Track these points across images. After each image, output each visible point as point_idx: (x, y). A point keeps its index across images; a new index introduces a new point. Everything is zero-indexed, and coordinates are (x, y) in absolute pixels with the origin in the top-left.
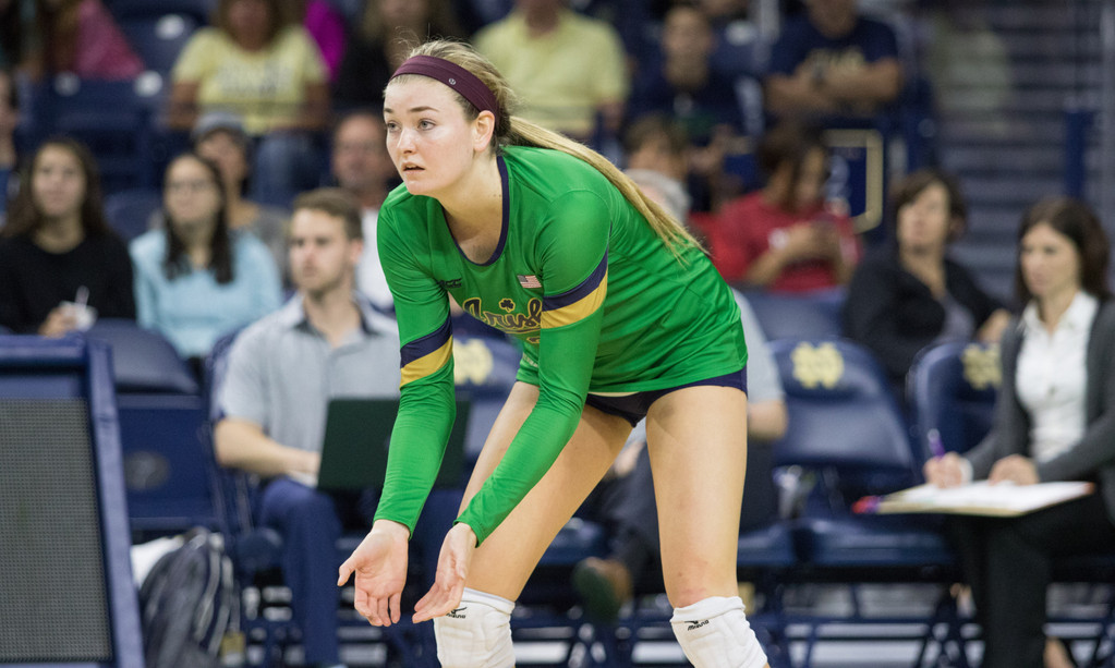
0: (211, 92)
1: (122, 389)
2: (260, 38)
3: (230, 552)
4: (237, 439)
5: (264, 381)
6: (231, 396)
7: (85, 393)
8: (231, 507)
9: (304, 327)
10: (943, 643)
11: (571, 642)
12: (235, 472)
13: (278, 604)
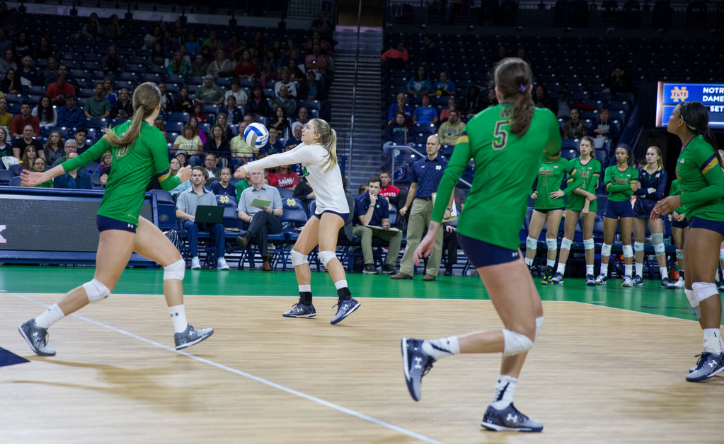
0: (181, 146)
1: (158, 202)
2: (191, 137)
3: (178, 234)
4: (180, 212)
5: (186, 202)
6: (179, 205)
7: (151, 203)
8: (179, 226)
9: (193, 192)
10: (313, 256)
11: (243, 253)
12: (179, 219)
13: (187, 244)
